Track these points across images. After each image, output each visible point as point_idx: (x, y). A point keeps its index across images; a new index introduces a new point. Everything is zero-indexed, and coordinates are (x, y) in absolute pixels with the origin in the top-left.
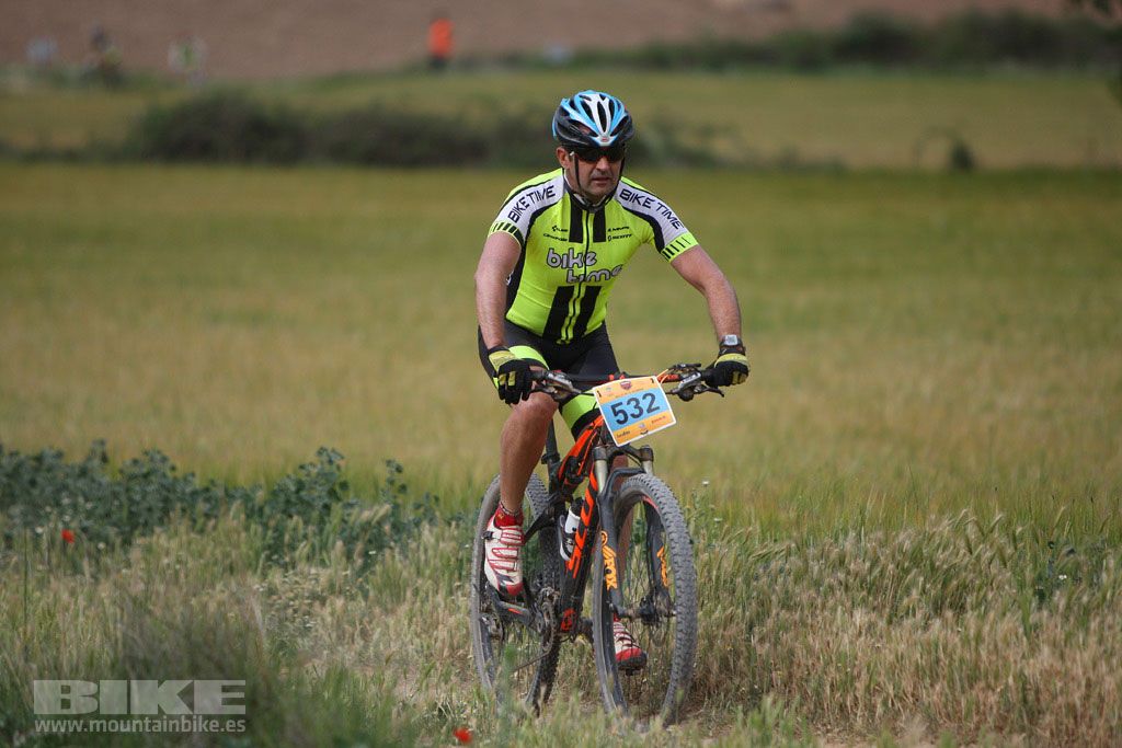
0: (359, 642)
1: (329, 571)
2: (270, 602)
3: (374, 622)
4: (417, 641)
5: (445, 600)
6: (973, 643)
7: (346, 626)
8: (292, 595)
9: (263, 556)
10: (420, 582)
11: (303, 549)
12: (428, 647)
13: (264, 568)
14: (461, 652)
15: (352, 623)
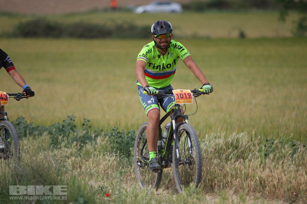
0: (79, 170)
1: (70, 150)
2: (54, 158)
3: (83, 164)
4: (95, 169)
5: (103, 158)
6: (248, 168)
7: (75, 165)
8: (60, 156)
9: (52, 146)
10: (95, 152)
11: (63, 144)
12: (98, 170)
13: (52, 149)
14: (107, 172)
15: (77, 164)
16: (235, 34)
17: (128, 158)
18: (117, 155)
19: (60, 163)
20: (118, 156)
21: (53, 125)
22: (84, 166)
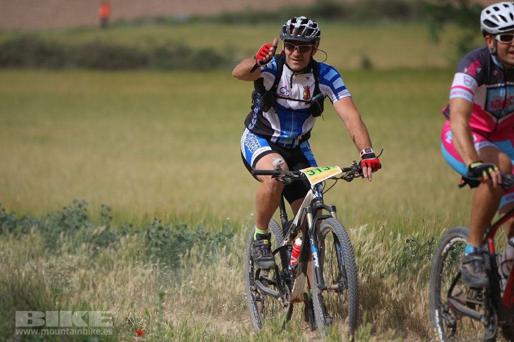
0: (92, 290)
1: (78, 257)
2: (50, 271)
3: (99, 281)
4: (119, 289)
5: (132, 270)
7: (85, 282)
8: (59, 268)
9: (49, 249)
10: (120, 261)
11: (64, 247)
12: (124, 291)
13: (47, 256)
14: (139, 294)
15: (88, 281)
16: (355, 62)
17: (175, 271)
18: (156, 266)
19: (61, 280)
20: (158, 267)
21: (49, 215)
22: (101, 284)
